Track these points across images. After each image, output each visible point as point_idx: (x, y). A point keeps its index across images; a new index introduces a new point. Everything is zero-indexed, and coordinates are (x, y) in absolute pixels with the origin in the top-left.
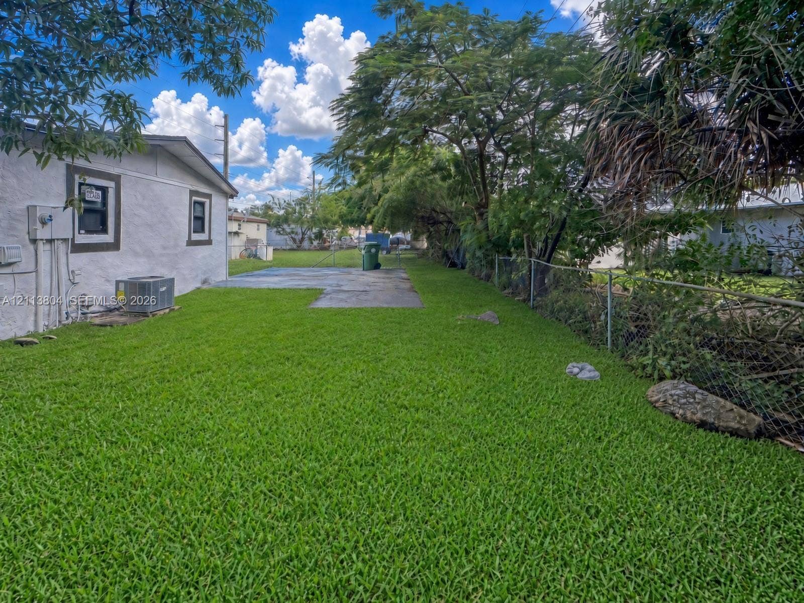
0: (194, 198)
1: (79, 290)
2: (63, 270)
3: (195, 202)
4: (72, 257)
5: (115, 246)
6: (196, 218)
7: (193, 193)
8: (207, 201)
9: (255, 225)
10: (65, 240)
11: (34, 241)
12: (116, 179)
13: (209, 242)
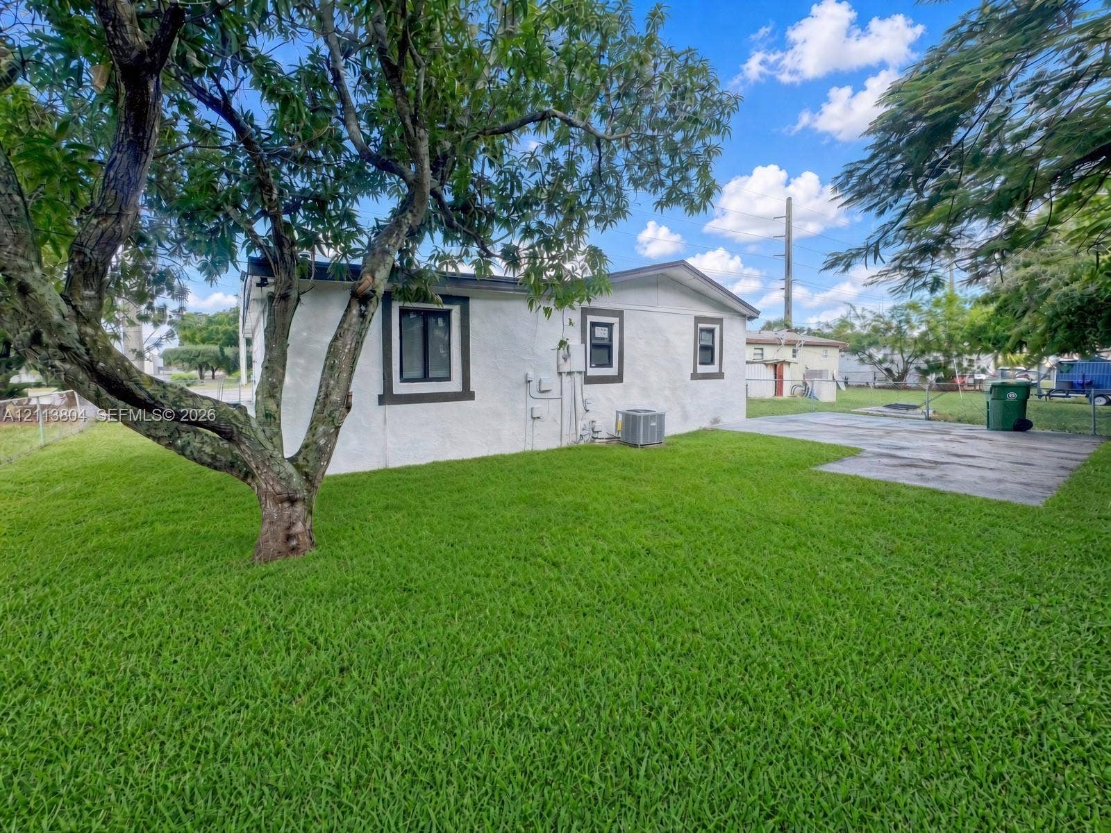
0: (701, 325)
1: (590, 416)
2: (579, 398)
3: (702, 330)
4: (586, 387)
5: (618, 379)
6: (703, 348)
7: (698, 320)
8: (717, 327)
9: (820, 350)
10: (580, 373)
11: (560, 374)
12: (620, 314)
13: (720, 375)
